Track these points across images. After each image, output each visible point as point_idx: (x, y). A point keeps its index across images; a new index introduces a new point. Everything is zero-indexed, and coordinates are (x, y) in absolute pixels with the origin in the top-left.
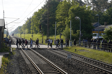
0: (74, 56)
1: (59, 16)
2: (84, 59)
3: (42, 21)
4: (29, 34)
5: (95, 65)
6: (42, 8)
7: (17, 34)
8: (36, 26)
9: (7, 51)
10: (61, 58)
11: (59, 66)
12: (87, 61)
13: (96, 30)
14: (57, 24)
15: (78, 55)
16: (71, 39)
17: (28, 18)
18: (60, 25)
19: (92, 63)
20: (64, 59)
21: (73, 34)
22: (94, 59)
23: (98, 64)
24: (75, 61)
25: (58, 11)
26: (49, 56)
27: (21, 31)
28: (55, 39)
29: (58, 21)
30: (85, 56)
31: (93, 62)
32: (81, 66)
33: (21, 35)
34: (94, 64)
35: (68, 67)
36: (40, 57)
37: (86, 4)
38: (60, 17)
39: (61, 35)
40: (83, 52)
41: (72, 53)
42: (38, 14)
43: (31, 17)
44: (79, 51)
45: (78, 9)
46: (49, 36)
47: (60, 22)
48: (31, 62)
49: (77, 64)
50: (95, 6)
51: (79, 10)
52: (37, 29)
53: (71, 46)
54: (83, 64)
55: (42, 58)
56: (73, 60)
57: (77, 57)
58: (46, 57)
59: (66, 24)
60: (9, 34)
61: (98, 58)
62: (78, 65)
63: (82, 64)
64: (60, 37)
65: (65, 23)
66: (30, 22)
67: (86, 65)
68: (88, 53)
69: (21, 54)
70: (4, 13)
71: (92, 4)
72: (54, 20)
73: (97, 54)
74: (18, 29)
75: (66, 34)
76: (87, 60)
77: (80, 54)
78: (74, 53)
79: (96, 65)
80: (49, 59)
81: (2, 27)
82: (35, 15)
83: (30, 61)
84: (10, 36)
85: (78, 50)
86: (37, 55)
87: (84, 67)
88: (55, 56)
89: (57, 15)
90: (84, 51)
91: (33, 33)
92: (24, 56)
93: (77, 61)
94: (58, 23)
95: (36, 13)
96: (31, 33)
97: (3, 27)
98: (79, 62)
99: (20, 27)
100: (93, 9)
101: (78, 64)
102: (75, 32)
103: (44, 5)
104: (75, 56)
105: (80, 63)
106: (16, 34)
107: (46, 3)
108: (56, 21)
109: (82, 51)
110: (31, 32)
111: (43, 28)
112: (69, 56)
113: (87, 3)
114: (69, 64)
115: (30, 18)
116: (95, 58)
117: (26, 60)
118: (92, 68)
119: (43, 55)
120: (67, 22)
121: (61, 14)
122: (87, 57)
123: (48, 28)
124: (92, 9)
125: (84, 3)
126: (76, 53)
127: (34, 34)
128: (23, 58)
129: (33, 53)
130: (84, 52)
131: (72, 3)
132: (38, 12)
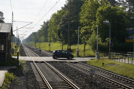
0: (100, 71)
1: (84, 19)
2: (113, 76)
3: (62, 26)
4: (46, 43)
5: (126, 84)
6: (62, 9)
7: (31, 43)
8: (54, 32)
9: (14, 64)
10: (83, 74)
11: (79, 85)
12: (116, 79)
13: (130, 38)
14: (81, 30)
15: (106, 70)
16: (97, 49)
17: (44, 22)
18: (85, 31)
19: (122, 81)
20: (87, 76)
21: (101, 43)
22: (125, 77)
23: (130, 83)
24: (100, 78)
25: (83, 13)
26: (68, 72)
27: (36, 38)
28: (78, 49)
29: (82, 25)
30: (114, 72)
31: (124, 80)
32: (107, 86)
33: (35, 43)
34: (124, 82)
35: (90, 86)
36: (56, 72)
37: (120, 3)
38: (85, 21)
39: (86, 44)
40: (112, 67)
41: (98, 68)
42: (57, 17)
43: (48, 20)
44: (107, 66)
45: (108, 9)
46: (70, 46)
47: (86, 27)
48: (44, 79)
49: (102, 82)
50: (131, 6)
51: (110, 12)
52: (56, 35)
53: (98, 59)
54: (111, 83)
55: (57, 74)
56: (98, 77)
57: (104, 73)
58: (63, 73)
59: (92, 30)
60: (21, 43)
61: (131, 75)
62: (103, 84)
63: (109, 83)
64: (85, 47)
65: (91, 28)
66: (47, 27)
67: (114, 84)
68: (119, 68)
69: (31, 68)
70: (13, 15)
71: (127, 3)
72: (77, 25)
73: (130, 70)
74: (32, 36)
75: (93, 43)
76: (116, 77)
77: (108, 70)
78: (101, 68)
79: (128, 83)
80: (66, 75)
81: (8, 33)
82: (54, 17)
83: (42, 78)
84: (21, 45)
85: (106, 64)
86: (53, 70)
87: (111, 86)
88: (75, 72)
89: (82, 18)
90: (114, 65)
91: (50, 42)
92: (35, 71)
93: (103, 79)
94: (83, 28)
95: (54, 16)
96: (48, 42)
97: (10, 34)
98: (105, 80)
99: (34, 34)
100: (130, 10)
101: (104, 82)
102: (104, 41)
103: (65, 5)
104: (102, 72)
105: (106, 82)
106: (29, 43)
107: (67, 2)
108: (79, 25)
109: (111, 65)
110: (49, 40)
111: (63, 35)
112: (92, 72)
113: (122, 2)
114: (92, 83)
115: (48, 22)
116: (128, 74)
117: (37, 76)
118: (121, 88)
119: (60, 70)
120: (94, 27)
121: (87, 17)
122: (117, 74)
123: (69, 35)
124: (127, 9)
125: (117, 2)
126: (103, 68)
127: (52, 43)
128: (33, 74)
129: (48, 67)
130: (114, 67)
131: (101, 2)
132: (57, 14)
